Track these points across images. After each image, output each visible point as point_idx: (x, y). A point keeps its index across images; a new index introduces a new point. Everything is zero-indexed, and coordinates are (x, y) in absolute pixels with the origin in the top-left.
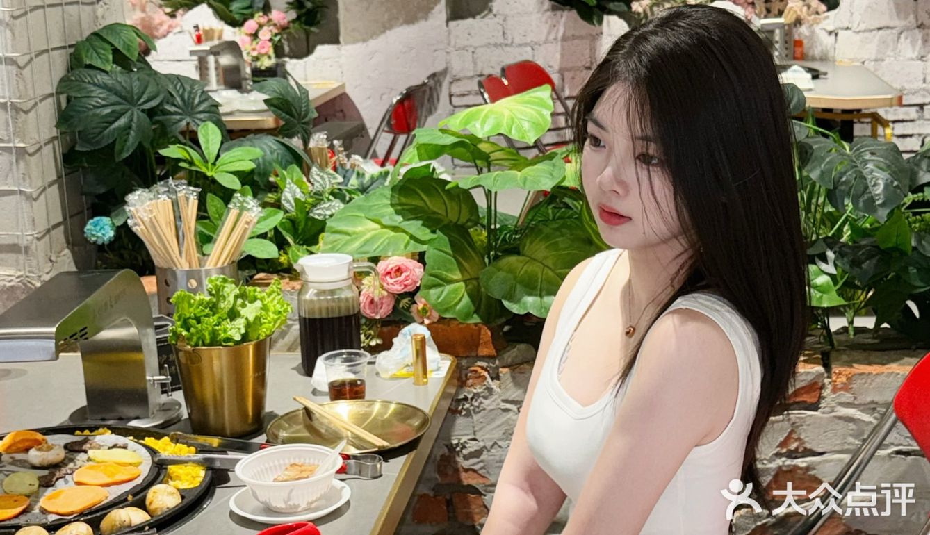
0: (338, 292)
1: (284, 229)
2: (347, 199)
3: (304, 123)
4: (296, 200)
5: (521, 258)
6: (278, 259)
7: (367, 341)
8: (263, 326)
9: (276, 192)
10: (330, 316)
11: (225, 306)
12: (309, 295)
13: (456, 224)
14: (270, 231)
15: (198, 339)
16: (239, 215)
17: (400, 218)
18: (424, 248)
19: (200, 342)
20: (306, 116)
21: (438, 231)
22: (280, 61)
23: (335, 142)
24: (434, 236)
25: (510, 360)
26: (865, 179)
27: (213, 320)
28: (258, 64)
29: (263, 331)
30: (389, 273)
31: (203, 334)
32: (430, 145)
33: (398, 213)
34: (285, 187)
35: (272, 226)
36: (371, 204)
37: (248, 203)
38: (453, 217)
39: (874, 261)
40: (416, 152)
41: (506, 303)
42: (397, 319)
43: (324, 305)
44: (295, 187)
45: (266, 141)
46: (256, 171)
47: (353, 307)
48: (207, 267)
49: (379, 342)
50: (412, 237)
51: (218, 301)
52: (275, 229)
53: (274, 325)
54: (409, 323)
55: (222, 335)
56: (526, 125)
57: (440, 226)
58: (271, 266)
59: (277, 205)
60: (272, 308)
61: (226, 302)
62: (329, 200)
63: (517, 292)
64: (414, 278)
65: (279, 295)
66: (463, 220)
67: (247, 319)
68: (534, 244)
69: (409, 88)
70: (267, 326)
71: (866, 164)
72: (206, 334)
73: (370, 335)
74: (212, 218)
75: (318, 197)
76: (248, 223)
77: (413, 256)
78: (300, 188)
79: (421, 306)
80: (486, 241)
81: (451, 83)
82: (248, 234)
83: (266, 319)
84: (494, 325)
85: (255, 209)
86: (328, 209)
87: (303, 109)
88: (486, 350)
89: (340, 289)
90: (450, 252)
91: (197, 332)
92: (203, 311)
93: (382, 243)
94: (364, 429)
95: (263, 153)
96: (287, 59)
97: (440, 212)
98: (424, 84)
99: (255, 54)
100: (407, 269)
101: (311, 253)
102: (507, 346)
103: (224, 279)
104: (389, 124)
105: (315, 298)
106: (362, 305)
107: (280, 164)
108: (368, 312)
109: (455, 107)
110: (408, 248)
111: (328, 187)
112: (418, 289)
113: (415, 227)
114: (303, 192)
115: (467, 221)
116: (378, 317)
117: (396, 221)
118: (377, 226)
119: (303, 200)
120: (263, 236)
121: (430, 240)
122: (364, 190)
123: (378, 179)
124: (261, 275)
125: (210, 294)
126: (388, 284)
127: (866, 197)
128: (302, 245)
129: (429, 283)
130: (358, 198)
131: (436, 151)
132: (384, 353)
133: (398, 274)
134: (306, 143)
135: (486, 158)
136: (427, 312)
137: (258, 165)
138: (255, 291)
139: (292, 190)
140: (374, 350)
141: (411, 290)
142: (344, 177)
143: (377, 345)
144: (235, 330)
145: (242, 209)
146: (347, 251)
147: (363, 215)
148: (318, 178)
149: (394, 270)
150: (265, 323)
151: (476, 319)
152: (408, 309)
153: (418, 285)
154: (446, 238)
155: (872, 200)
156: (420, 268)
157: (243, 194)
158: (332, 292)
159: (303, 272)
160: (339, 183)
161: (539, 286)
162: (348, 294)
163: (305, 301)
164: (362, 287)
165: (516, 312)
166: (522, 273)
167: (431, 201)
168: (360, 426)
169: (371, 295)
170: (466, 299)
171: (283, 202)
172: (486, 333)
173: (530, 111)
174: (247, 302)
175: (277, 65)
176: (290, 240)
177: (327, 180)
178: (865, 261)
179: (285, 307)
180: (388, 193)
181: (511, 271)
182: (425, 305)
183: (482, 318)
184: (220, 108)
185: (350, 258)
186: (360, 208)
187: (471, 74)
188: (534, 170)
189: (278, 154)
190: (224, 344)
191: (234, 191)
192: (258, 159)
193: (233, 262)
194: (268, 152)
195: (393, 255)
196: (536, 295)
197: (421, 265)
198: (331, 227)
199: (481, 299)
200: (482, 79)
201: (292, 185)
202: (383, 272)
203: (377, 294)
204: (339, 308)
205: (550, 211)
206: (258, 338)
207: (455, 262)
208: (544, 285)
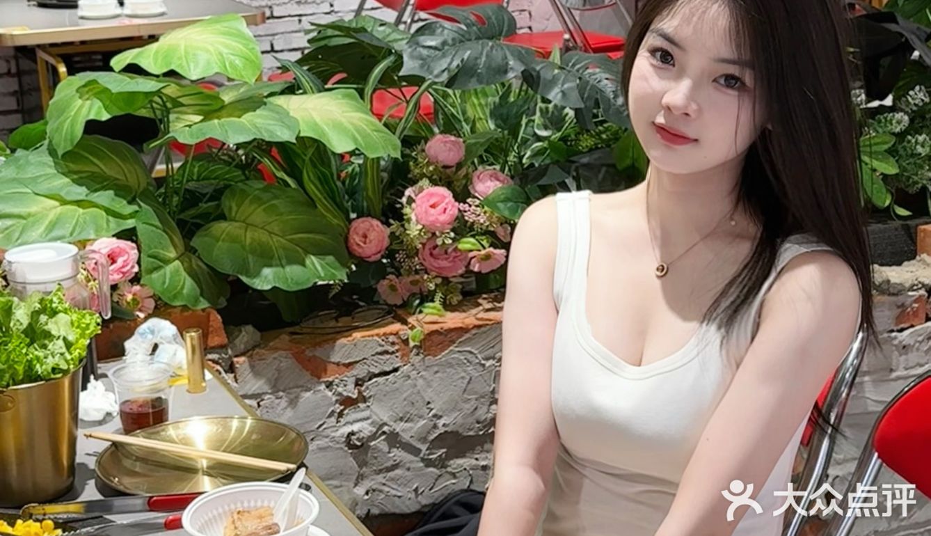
17: (83, 190)
21: (137, 201)
24: (135, 208)
33: (78, 182)
41: (244, 279)
50: (109, 212)
56: (239, 62)
57: (133, 194)
63: (252, 264)
66: (143, 184)
77: (119, 236)
79: (130, 297)
88: (216, 338)
90: (158, 223)
100: (122, 251)
110: (111, 226)
113: (105, 197)
117: (80, 194)
118: (56, 203)
121: (132, 213)
129: (148, 266)
136: (138, 303)
141: (130, 278)
147: (29, 191)
151: (204, 304)
152: (119, 303)
153: (136, 270)
154: (152, 211)
156: (132, 247)
161: (276, 256)
165: (259, 288)
166: (248, 241)
170: (189, 281)
172: (216, 319)
181: (234, 239)
182: (135, 295)
183: (209, 301)
196: (277, 266)
197: (133, 244)
207: (166, 236)
208: (281, 252)
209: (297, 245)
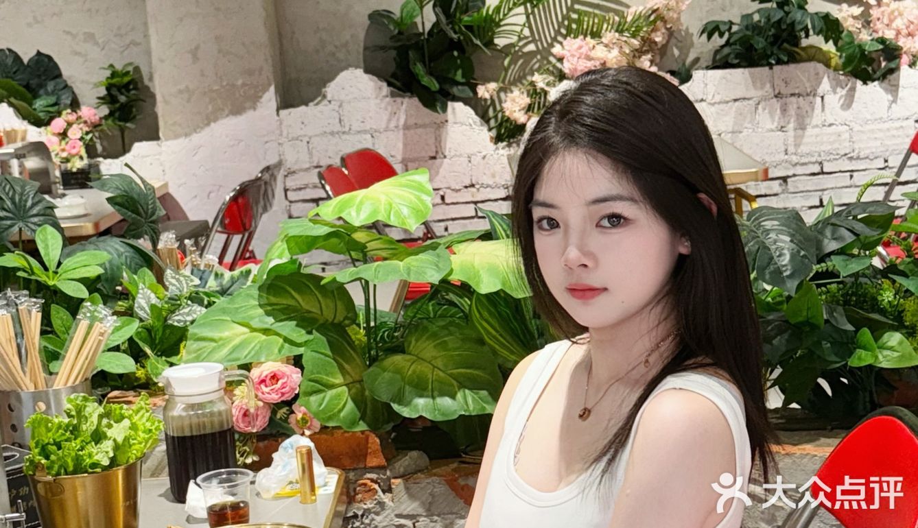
0: (208, 406)
1: (140, 339)
2: (206, 302)
3: (153, 222)
4: (153, 307)
5: (407, 357)
6: (135, 373)
7: (241, 459)
8: (133, 447)
9: (128, 299)
10: (202, 432)
11: (88, 427)
12: (178, 411)
13: (333, 324)
14: (123, 343)
15: (60, 467)
16: (90, 327)
17: (271, 320)
18: (301, 350)
19: (63, 471)
20: (153, 214)
21: (314, 331)
23: (187, 241)
24: (310, 337)
25: (402, 470)
26: (769, 250)
27: (75, 444)
29: (134, 453)
30: (263, 381)
31: (66, 462)
32: (301, 236)
33: (268, 314)
34: (138, 293)
35: (128, 336)
36: (237, 306)
37: (100, 313)
38: (328, 315)
39: (786, 336)
40: (286, 246)
41: (395, 407)
42: (274, 432)
43: (195, 420)
44: (149, 292)
45: (112, 244)
46: (103, 278)
47: (228, 421)
48: (54, 388)
49: (256, 458)
50: (286, 340)
51: (79, 423)
52: (131, 340)
53: (145, 446)
54: (289, 436)
55: (88, 460)
57: (316, 326)
58: (127, 383)
59: (129, 313)
60: (141, 427)
61: (88, 424)
62: (189, 305)
63: (407, 393)
64: (292, 385)
65: (147, 411)
66: (340, 318)
67: (115, 440)
68: (419, 344)
69: (243, 183)
70: (137, 447)
71: (768, 234)
72: (69, 460)
73: (245, 451)
74: (57, 332)
75: (175, 303)
76: (102, 334)
77: (288, 361)
78: (155, 293)
79: (300, 416)
80: (365, 339)
81: (286, 176)
82: (102, 347)
83: (135, 439)
84: (382, 431)
85: (109, 318)
86: (188, 314)
87: (150, 207)
88: (375, 459)
89: (211, 402)
90: (329, 353)
91: (59, 459)
92: (63, 435)
93: (253, 348)
95: (110, 256)
97: (314, 310)
98: (258, 179)
99: (64, 155)
100: (284, 375)
101: (172, 365)
102: (398, 455)
103: (84, 397)
104: (222, 222)
105: (184, 414)
106: (234, 419)
107: (129, 267)
108: (242, 425)
109: (291, 202)
110: (283, 352)
111: (185, 290)
112: (297, 397)
113: (289, 328)
114: (158, 298)
115: (346, 318)
116: (255, 431)
117: (267, 323)
118: (245, 330)
119: (160, 306)
120: (117, 349)
121: (306, 342)
122: (223, 292)
123: (238, 279)
124: (115, 393)
125: (69, 416)
126: (263, 393)
127: (772, 268)
128: (161, 356)
129: (309, 390)
130: (221, 301)
132: (264, 471)
133: (274, 382)
134: (155, 244)
135: (362, 248)
136: (307, 422)
137: (106, 273)
138: (121, 408)
139: (146, 297)
140: (256, 467)
141: (290, 399)
142: (201, 279)
143: (254, 462)
144: (101, 454)
145: (93, 319)
146: (213, 360)
147: (228, 319)
148: (174, 281)
149: (269, 377)
150: (134, 444)
151: (362, 426)
152: (286, 420)
153: (297, 392)
154: (324, 339)
155: (778, 272)
156: (297, 373)
157: (93, 303)
158: (201, 406)
159: (168, 384)
160: (195, 286)
161: (430, 387)
162: (221, 407)
163: (173, 417)
164: (234, 398)
165: (407, 416)
166: (410, 372)
167: (303, 300)
169: (244, 406)
170: (350, 405)
171: (136, 309)
172: (375, 441)
174: (112, 422)
176: (148, 351)
177: (184, 282)
178: (775, 337)
179: (156, 424)
180: (256, 293)
181: (398, 371)
182: (304, 414)
183: (369, 425)
184: (55, 210)
185: (220, 367)
186: (224, 311)
187: (307, 166)
188: (417, 260)
189: (126, 257)
190: (90, 470)
191: (82, 300)
192: (104, 263)
193: (86, 379)
194: (115, 255)
195: (267, 360)
196: (427, 397)
197: (299, 370)
198: (195, 334)
199: (366, 405)
200: (322, 170)
201: (146, 290)
202: (257, 380)
203: (252, 405)
204: (212, 423)
205: (431, 308)
206: (127, 461)
207: (335, 364)
208: (436, 384)
209: (454, 379)
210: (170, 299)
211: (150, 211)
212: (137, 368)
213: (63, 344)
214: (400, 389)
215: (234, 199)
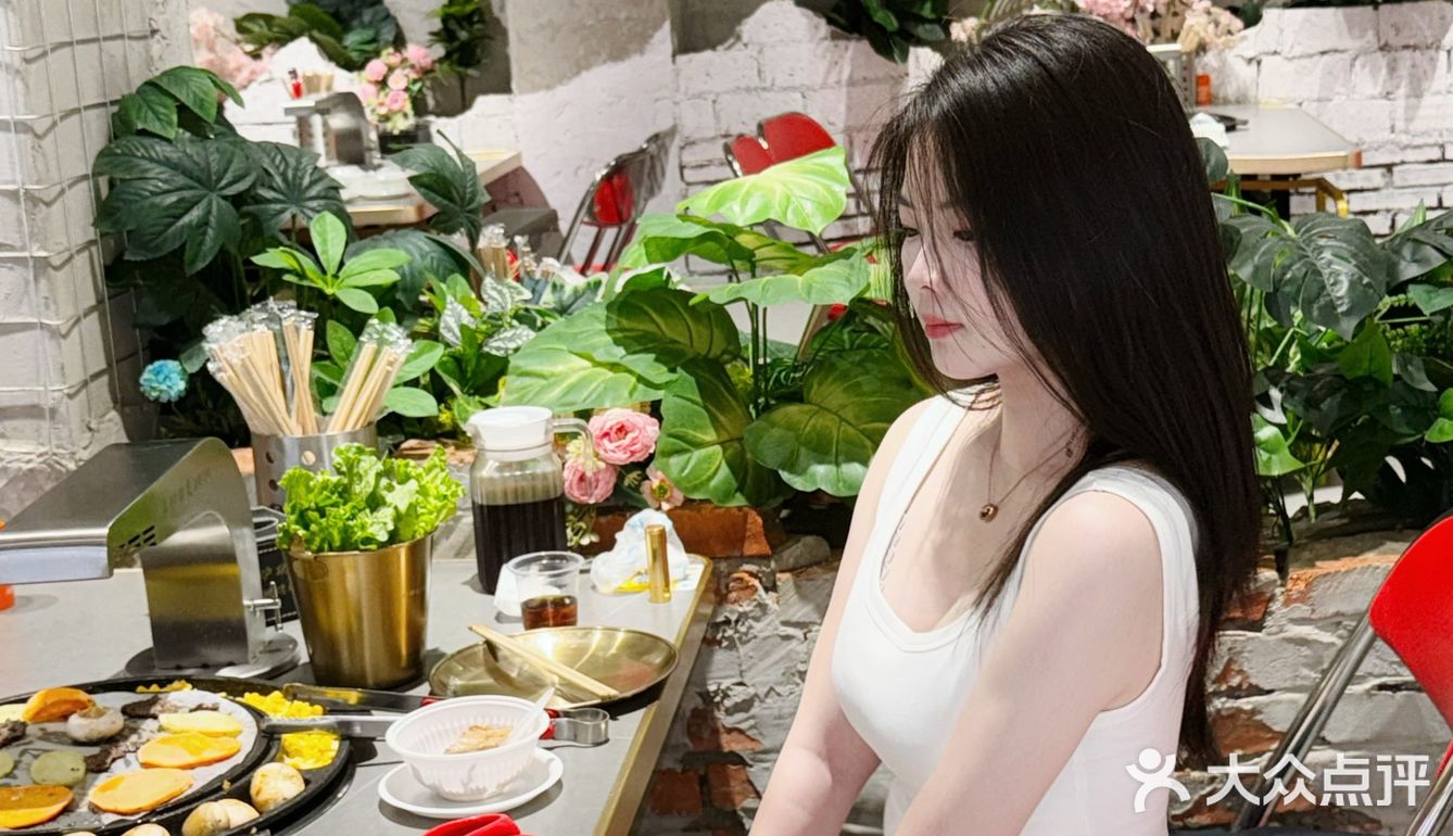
0: (531, 464)
1: (445, 372)
2: (539, 324)
3: (470, 211)
4: (463, 328)
5: (806, 407)
6: (437, 417)
7: (575, 538)
8: (421, 518)
9: (432, 316)
10: (520, 501)
11: (362, 489)
12: (488, 471)
13: (705, 358)
14: (424, 375)
15: (323, 541)
16: (377, 353)
17: (621, 351)
18: (660, 394)
19: (326, 546)
20: (472, 200)
21: (679, 369)
22: (421, 121)
23: (518, 239)
24: (673, 377)
25: (791, 561)
26: (1320, 274)
27: (344, 511)
28: (389, 126)
29: (421, 527)
30: (606, 434)
31: (331, 534)
32: (663, 238)
33: (617, 342)
34: (444, 308)
35: (428, 367)
36: (576, 331)
37: (390, 334)
38: (701, 347)
39: (1338, 397)
40: (643, 251)
41: (785, 475)
42: (621, 504)
43: (511, 485)
44: (460, 307)
45: (414, 240)
46: (400, 286)
47: (555, 488)
48: (329, 433)
49: (595, 539)
50: (640, 379)
51: (351, 482)
52: (432, 371)
53: (437, 517)
54: (639, 510)
55: (359, 534)
56: (809, 207)
57: (683, 361)
58: (427, 429)
59: (433, 335)
60: (433, 492)
61: (363, 483)
62: (512, 326)
63: (801, 458)
64: (646, 441)
65: (443, 470)
66: (716, 351)
67: (396, 508)
68: (824, 386)
69: (620, 157)
70: (425, 518)
71: (1321, 253)
72: (335, 533)
73: (581, 528)
74: (335, 357)
75: (495, 323)
76: (391, 364)
77: (642, 408)
78: (468, 309)
79: (656, 483)
80: (751, 381)
81: (682, 148)
82: (392, 380)
83: (424, 507)
84: (765, 508)
85: (401, 342)
86: (511, 339)
87: (469, 190)
88: (755, 546)
89: (534, 460)
90: (698, 399)
91: (321, 530)
92: (329, 498)
93: (594, 390)
94: (577, 670)
95: (409, 258)
96: (431, 118)
97: (682, 340)
98: (642, 151)
99: (383, 111)
100: (635, 427)
101: (487, 407)
102: (787, 541)
103: (358, 448)
104: (590, 212)
105: (497, 475)
106: (567, 484)
107: (436, 273)
108: (576, 493)
109: (689, 184)
110: (636, 395)
111: (509, 306)
112: (651, 457)
113: (645, 363)
114: (472, 316)
115: (723, 353)
116: (592, 501)
117: (615, 356)
118: (586, 363)
119: (473, 327)
120: (414, 383)
121: (667, 383)
122: (563, 310)
123: (584, 293)
124: (412, 443)
125: (339, 472)
126: (606, 451)
127: (1322, 301)
128: (474, 395)
129: (669, 448)
130: (556, 323)
131: (674, 248)
132: (603, 556)
133: (621, 435)
134: (473, 241)
135: (749, 257)
136: (665, 492)
137: (403, 276)
138: (407, 465)
139: (455, 313)
140: (589, 552)
141: (641, 460)
142: (533, 291)
143: (592, 543)
144: (378, 526)
145: (382, 342)
146: (543, 401)
147: (564, 347)
148: (494, 294)
149: (614, 429)
150: (423, 514)
151: (739, 500)
152: (637, 489)
153: (652, 451)
154: (692, 379)
155: (1331, 306)
156: (654, 425)
157: (383, 320)
158: (522, 465)
159: (477, 435)
160: (526, 301)
161: (834, 450)
162: (545, 468)
163: (482, 480)
164: (567, 456)
165: (800, 488)
166: (808, 429)
167: (666, 324)
168: (572, 667)
169: (580, 468)
170: (724, 471)
171: (442, 331)
172: (755, 520)
173: (815, 185)
174: (394, 483)
175: (417, 127)
176: (455, 388)
177: (508, 295)
178: (1324, 400)
179: (453, 488)
180: (602, 313)
181: (790, 427)
182: (662, 481)
183: (748, 498)
184: (341, 191)
185: (548, 413)
186: (559, 337)
187: (711, 134)
188: (822, 274)
189: (432, 258)
190: (362, 547)
191: (369, 316)
192: (402, 267)
193: (370, 424)
194: (418, 257)
195: (613, 406)
196: (830, 463)
197: (655, 421)
198: (518, 368)
199: (746, 471)
200: (729, 140)
201: (456, 304)
202: (598, 432)
203: (590, 467)
204: (534, 489)
205: (846, 337)
206: (413, 537)
207: (706, 414)
208: (842, 446)
209: (869, 437)
210: (490, 317)
211: (468, 196)
212: (440, 411)
213: (340, 373)
214: (792, 452)
215: (607, 179)
